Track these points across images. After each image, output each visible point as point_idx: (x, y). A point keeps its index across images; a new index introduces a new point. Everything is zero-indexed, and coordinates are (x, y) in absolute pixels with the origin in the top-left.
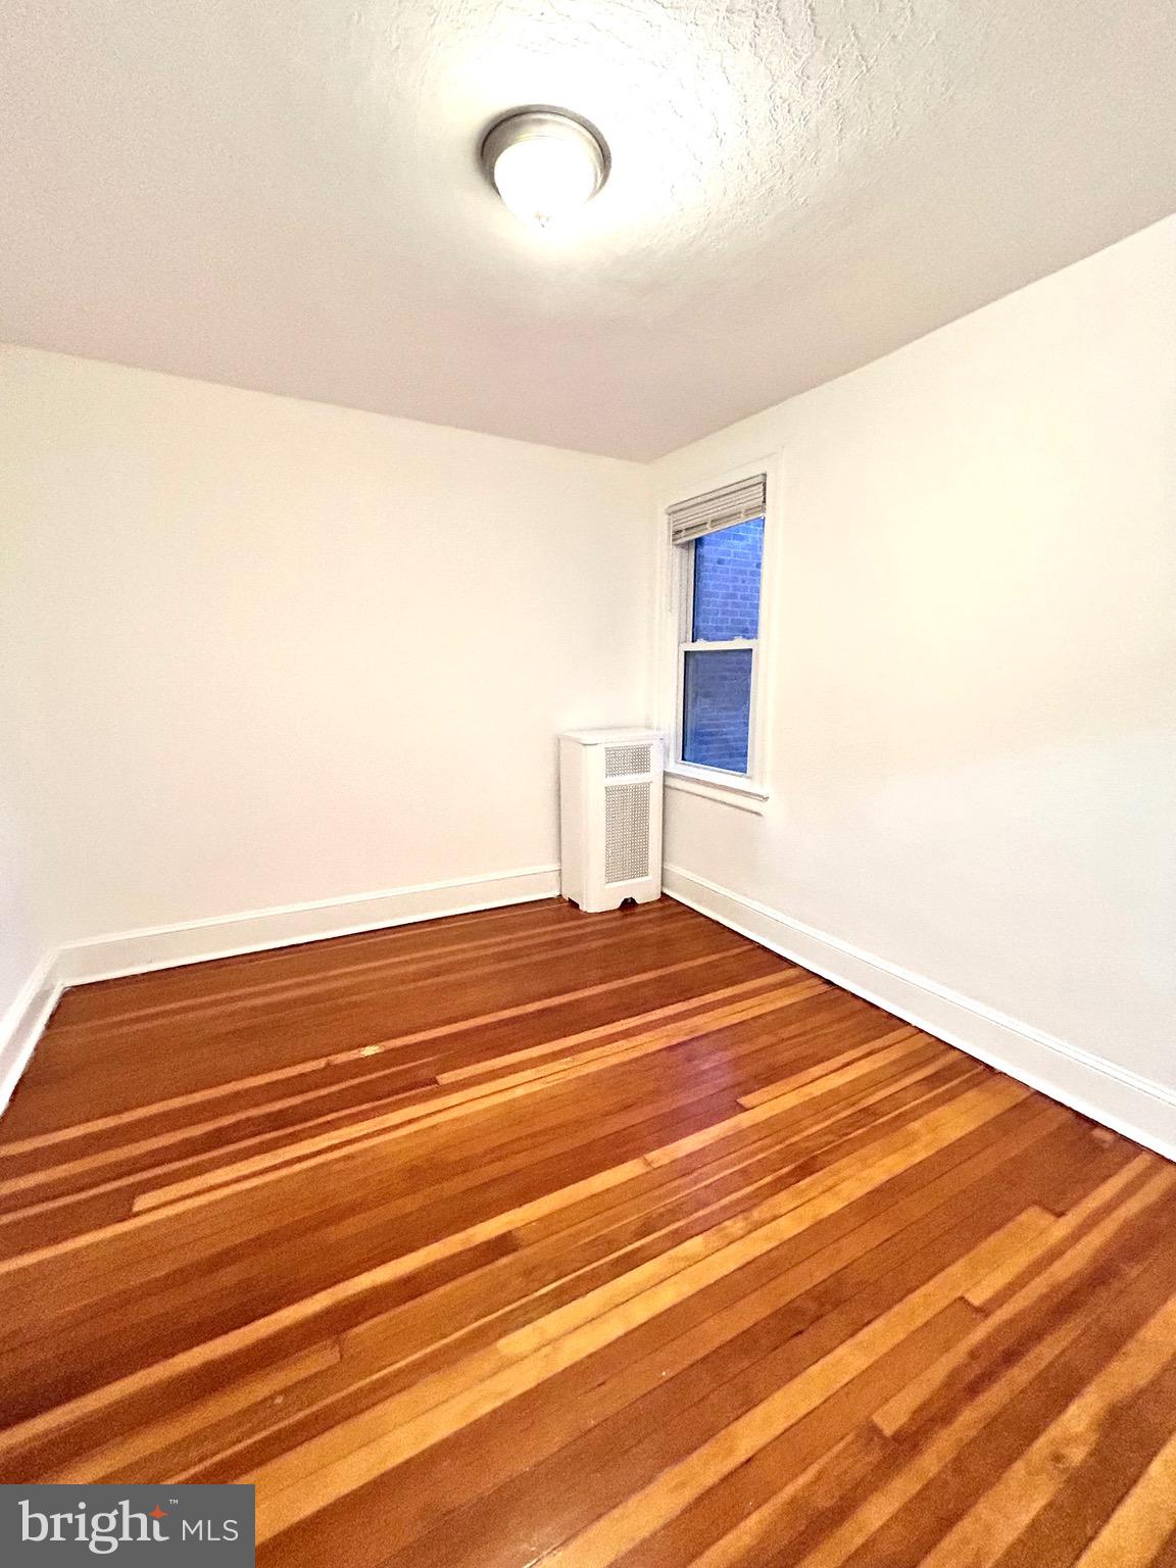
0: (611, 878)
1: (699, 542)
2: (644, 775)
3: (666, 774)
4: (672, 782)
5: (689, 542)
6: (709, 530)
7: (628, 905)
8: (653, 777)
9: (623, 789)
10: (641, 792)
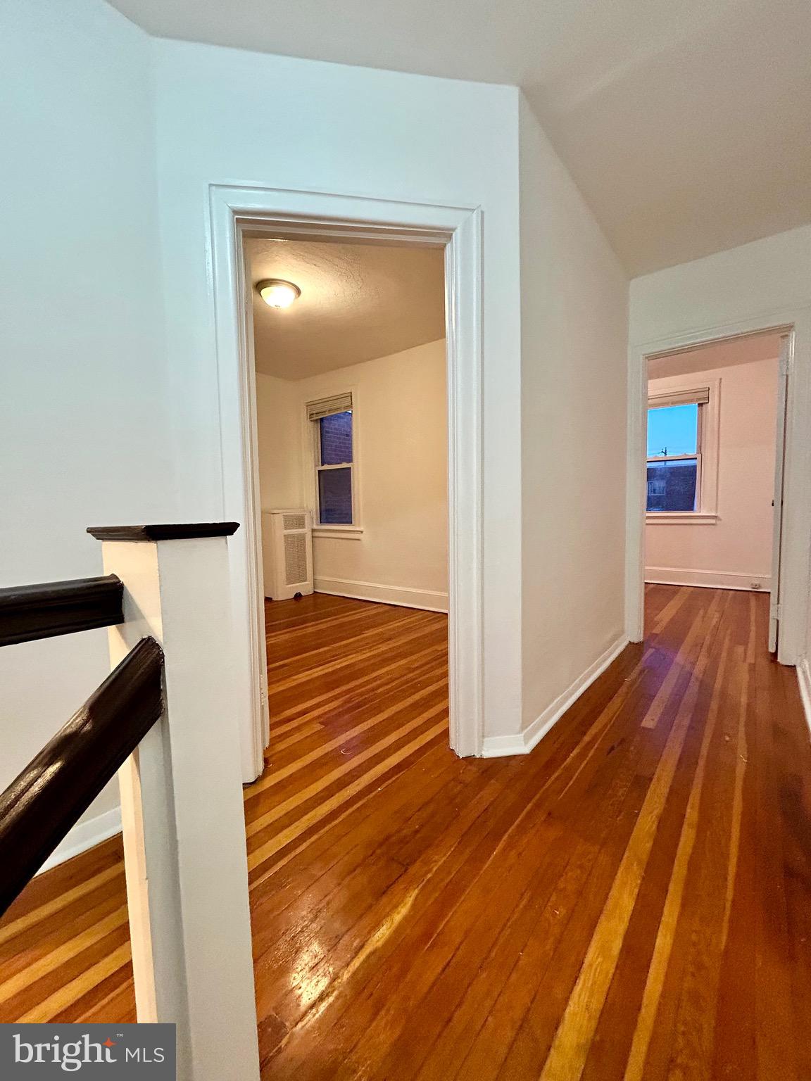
0: (289, 581)
1: (322, 420)
2: (303, 530)
3: (313, 531)
4: (316, 534)
5: (317, 420)
6: (328, 414)
7: (298, 596)
8: (307, 530)
9: (293, 536)
10: (301, 538)
